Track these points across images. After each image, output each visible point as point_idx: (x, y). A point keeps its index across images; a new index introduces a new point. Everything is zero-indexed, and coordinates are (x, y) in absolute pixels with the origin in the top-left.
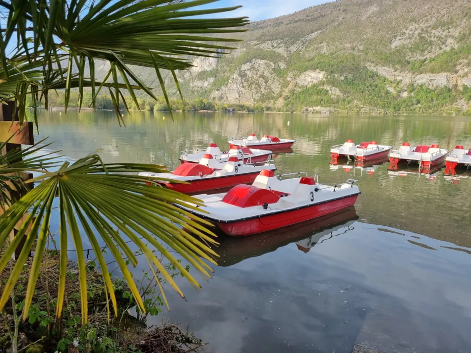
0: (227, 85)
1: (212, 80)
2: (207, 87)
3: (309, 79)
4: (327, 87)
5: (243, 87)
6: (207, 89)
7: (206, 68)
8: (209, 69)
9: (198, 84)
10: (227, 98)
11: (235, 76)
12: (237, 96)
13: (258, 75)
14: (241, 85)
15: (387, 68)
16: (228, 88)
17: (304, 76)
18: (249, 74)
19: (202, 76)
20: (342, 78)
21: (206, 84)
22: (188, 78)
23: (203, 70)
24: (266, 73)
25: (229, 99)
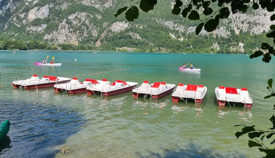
0: (57, 30)
1: (45, 26)
2: (40, 31)
3: (119, 28)
4: (131, 34)
5: (70, 32)
6: (40, 33)
7: (39, 17)
8: (42, 18)
9: (34, 28)
10: (57, 40)
11: (63, 23)
12: (65, 39)
13: (81, 24)
14: (68, 30)
15: (170, 22)
16: (58, 32)
17: (114, 25)
18: (75, 23)
19: (37, 22)
20: (141, 27)
21: (40, 29)
22: (24, 24)
23: (37, 18)
24: (87, 22)
25: (59, 41)
